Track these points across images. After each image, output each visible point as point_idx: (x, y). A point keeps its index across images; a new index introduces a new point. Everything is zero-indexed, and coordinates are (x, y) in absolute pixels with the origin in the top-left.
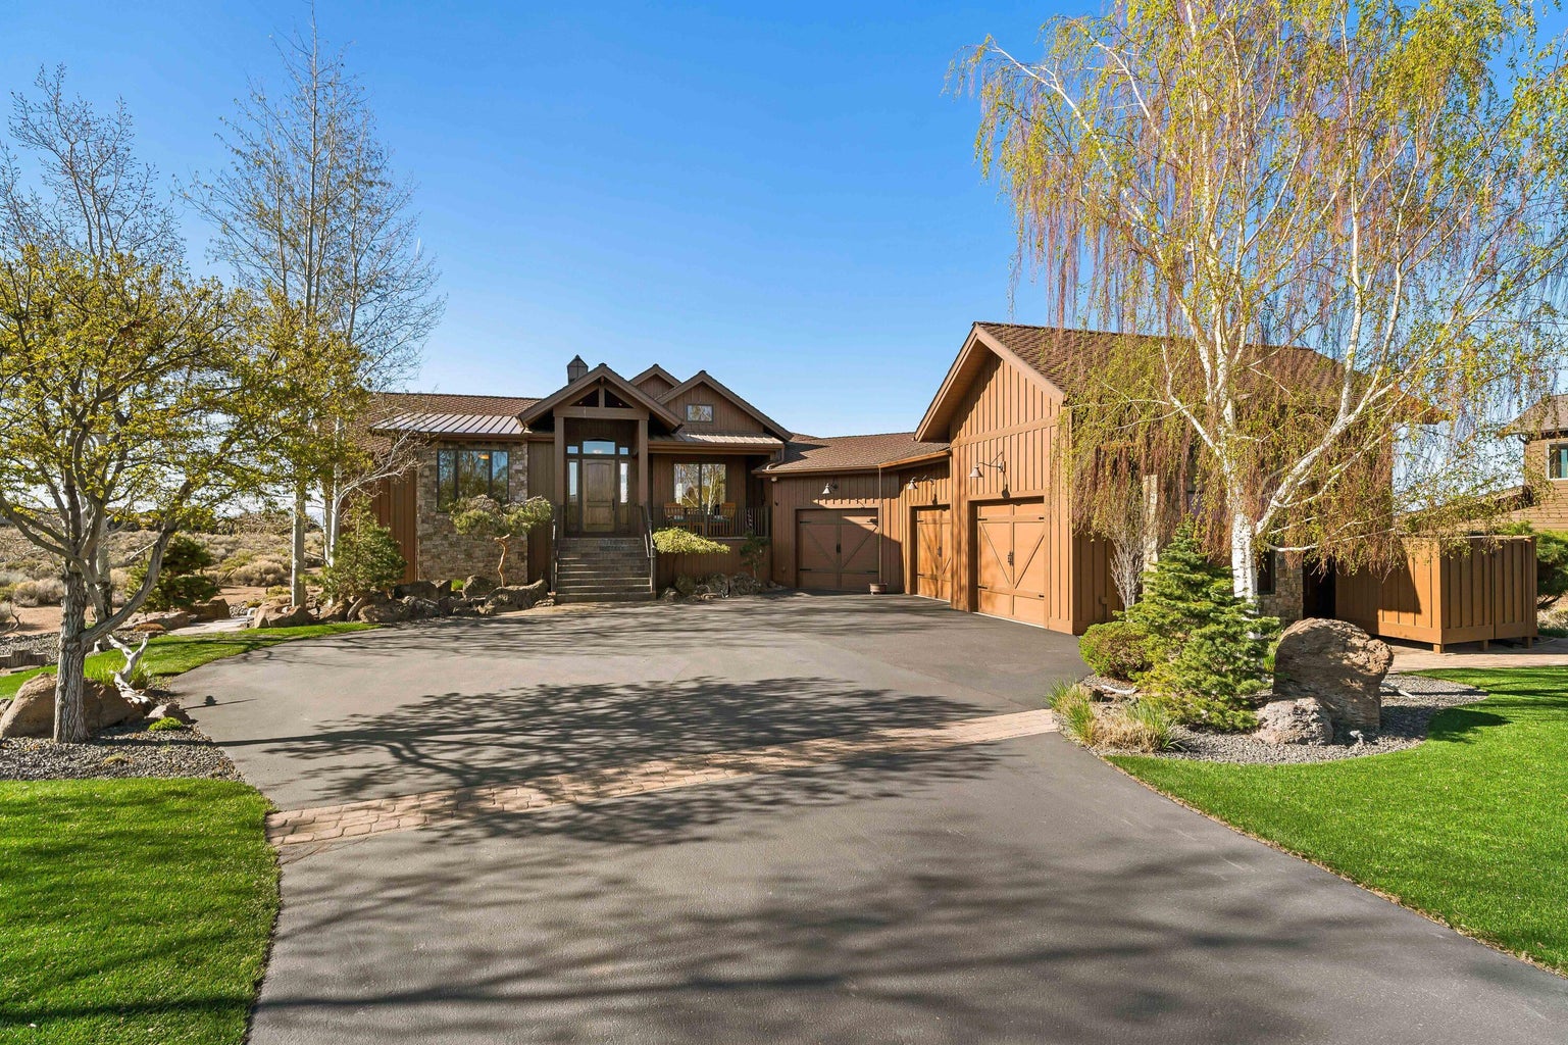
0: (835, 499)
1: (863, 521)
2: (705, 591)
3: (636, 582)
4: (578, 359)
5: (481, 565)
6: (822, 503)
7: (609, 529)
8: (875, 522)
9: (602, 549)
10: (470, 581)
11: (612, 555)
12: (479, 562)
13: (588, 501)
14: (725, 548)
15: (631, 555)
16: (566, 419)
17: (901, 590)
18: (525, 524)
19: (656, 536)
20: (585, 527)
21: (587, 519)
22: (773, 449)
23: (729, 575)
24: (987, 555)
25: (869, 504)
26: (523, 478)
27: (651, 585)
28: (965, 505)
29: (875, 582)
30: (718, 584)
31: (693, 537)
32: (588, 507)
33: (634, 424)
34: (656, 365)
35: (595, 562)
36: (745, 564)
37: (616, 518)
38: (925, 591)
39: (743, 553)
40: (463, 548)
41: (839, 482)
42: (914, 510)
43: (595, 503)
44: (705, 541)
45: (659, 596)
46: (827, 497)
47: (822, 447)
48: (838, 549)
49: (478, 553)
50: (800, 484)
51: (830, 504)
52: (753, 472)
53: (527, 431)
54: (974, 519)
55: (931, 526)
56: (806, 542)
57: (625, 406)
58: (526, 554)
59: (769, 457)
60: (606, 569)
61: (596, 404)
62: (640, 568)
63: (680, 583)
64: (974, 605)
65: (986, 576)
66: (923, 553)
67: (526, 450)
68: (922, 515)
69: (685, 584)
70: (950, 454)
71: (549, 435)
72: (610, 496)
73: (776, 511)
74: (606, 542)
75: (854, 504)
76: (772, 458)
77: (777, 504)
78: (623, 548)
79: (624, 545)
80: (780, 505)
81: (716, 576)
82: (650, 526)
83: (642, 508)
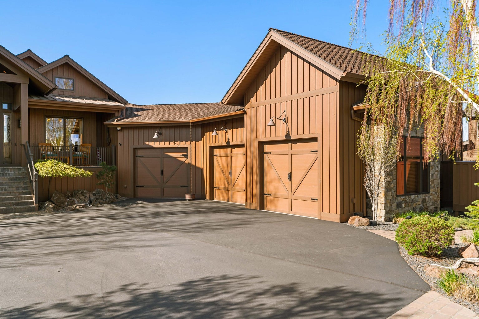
0: (160, 141)
1: (177, 155)
2: (73, 203)
3: (21, 198)
6: (151, 144)
8: (186, 156)
15: (16, 179)
17: (203, 198)
19: (38, 165)
22: (117, 109)
23: (90, 191)
24: (271, 175)
25: (182, 145)
27: (34, 199)
28: (256, 144)
29: (188, 193)
30: (82, 197)
31: (65, 166)
34: (29, 50)
36: (101, 184)
38: (219, 197)
39: (100, 176)
41: (162, 131)
42: (212, 148)
44: (75, 169)
45: (40, 207)
46: (155, 140)
47: (147, 110)
48: (162, 173)
50: (137, 132)
51: (156, 145)
52: (105, 123)
54: (262, 153)
55: (224, 159)
56: (140, 168)
57: (9, 72)
59: (114, 114)
63: (55, 197)
64: (262, 206)
65: (270, 188)
66: (217, 175)
68: (217, 152)
69: (59, 198)
70: (245, 112)
73: (120, 149)
75: (172, 145)
76: (117, 115)
77: (121, 145)
78: (9, 174)
79: (9, 172)
80: (122, 145)
81: (82, 192)
82: (32, 159)
83: (24, 145)
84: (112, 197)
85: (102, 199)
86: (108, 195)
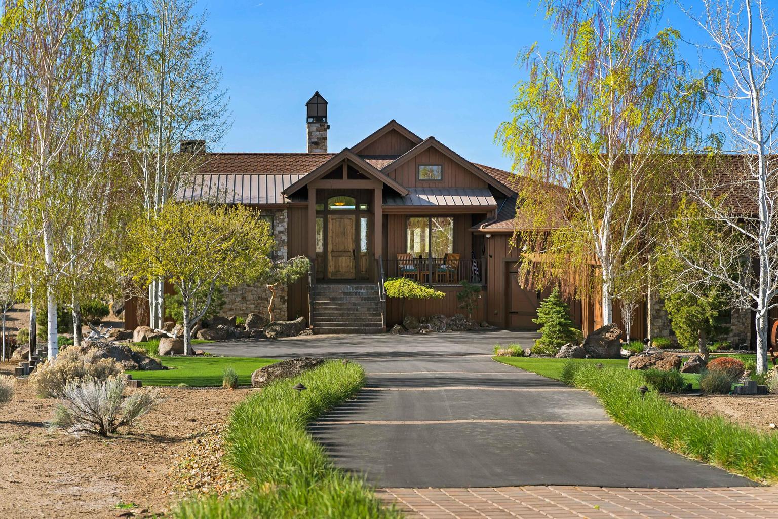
2: (424, 327)
3: (371, 320)
4: (317, 94)
5: (253, 306)
7: (350, 276)
9: (345, 294)
10: (250, 318)
11: (354, 299)
12: (251, 303)
13: (333, 251)
14: (441, 294)
15: (368, 299)
16: (317, 190)
18: (293, 276)
19: (387, 284)
20: (329, 275)
21: (331, 268)
22: (489, 208)
23: (448, 316)
26: (284, 237)
27: (382, 322)
30: (438, 323)
31: (415, 285)
32: (332, 257)
33: (371, 192)
34: (393, 121)
35: (340, 305)
36: (462, 308)
37: (357, 267)
39: (460, 298)
40: (240, 293)
43: (338, 254)
44: (423, 289)
45: (389, 328)
48: (538, 295)
49: (250, 297)
52: (470, 229)
53: (287, 200)
56: (514, 289)
57: (362, 177)
58: (286, 298)
59: (486, 214)
60: (349, 309)
61: (341, 178)
62: (375, 309)
63: (407, 321)
67: (286, 215)
69: (411, 323)
71: (303, 203)
72: (351, 246)
73: (491, 262)
74: (349, 288)
76: (488, 216)
77: (491, 257)
78: (362, 293)
79: (362, 291)
80: (493, 257)
81: (438, 317)
82: (383, 277)
83: (377, 260)
84: (470, 324)
85: (456, 326)
86: (465, 321)
